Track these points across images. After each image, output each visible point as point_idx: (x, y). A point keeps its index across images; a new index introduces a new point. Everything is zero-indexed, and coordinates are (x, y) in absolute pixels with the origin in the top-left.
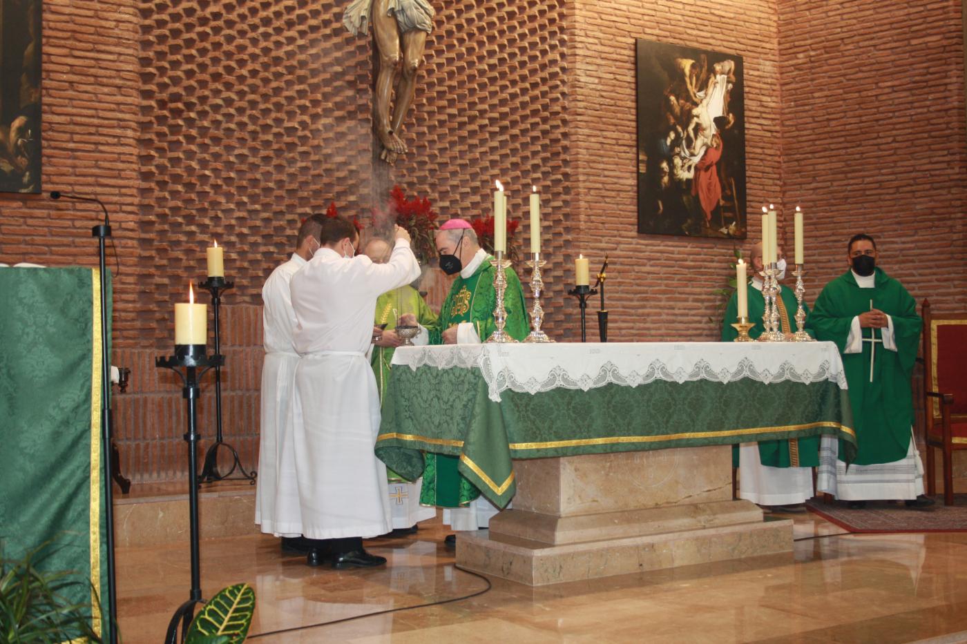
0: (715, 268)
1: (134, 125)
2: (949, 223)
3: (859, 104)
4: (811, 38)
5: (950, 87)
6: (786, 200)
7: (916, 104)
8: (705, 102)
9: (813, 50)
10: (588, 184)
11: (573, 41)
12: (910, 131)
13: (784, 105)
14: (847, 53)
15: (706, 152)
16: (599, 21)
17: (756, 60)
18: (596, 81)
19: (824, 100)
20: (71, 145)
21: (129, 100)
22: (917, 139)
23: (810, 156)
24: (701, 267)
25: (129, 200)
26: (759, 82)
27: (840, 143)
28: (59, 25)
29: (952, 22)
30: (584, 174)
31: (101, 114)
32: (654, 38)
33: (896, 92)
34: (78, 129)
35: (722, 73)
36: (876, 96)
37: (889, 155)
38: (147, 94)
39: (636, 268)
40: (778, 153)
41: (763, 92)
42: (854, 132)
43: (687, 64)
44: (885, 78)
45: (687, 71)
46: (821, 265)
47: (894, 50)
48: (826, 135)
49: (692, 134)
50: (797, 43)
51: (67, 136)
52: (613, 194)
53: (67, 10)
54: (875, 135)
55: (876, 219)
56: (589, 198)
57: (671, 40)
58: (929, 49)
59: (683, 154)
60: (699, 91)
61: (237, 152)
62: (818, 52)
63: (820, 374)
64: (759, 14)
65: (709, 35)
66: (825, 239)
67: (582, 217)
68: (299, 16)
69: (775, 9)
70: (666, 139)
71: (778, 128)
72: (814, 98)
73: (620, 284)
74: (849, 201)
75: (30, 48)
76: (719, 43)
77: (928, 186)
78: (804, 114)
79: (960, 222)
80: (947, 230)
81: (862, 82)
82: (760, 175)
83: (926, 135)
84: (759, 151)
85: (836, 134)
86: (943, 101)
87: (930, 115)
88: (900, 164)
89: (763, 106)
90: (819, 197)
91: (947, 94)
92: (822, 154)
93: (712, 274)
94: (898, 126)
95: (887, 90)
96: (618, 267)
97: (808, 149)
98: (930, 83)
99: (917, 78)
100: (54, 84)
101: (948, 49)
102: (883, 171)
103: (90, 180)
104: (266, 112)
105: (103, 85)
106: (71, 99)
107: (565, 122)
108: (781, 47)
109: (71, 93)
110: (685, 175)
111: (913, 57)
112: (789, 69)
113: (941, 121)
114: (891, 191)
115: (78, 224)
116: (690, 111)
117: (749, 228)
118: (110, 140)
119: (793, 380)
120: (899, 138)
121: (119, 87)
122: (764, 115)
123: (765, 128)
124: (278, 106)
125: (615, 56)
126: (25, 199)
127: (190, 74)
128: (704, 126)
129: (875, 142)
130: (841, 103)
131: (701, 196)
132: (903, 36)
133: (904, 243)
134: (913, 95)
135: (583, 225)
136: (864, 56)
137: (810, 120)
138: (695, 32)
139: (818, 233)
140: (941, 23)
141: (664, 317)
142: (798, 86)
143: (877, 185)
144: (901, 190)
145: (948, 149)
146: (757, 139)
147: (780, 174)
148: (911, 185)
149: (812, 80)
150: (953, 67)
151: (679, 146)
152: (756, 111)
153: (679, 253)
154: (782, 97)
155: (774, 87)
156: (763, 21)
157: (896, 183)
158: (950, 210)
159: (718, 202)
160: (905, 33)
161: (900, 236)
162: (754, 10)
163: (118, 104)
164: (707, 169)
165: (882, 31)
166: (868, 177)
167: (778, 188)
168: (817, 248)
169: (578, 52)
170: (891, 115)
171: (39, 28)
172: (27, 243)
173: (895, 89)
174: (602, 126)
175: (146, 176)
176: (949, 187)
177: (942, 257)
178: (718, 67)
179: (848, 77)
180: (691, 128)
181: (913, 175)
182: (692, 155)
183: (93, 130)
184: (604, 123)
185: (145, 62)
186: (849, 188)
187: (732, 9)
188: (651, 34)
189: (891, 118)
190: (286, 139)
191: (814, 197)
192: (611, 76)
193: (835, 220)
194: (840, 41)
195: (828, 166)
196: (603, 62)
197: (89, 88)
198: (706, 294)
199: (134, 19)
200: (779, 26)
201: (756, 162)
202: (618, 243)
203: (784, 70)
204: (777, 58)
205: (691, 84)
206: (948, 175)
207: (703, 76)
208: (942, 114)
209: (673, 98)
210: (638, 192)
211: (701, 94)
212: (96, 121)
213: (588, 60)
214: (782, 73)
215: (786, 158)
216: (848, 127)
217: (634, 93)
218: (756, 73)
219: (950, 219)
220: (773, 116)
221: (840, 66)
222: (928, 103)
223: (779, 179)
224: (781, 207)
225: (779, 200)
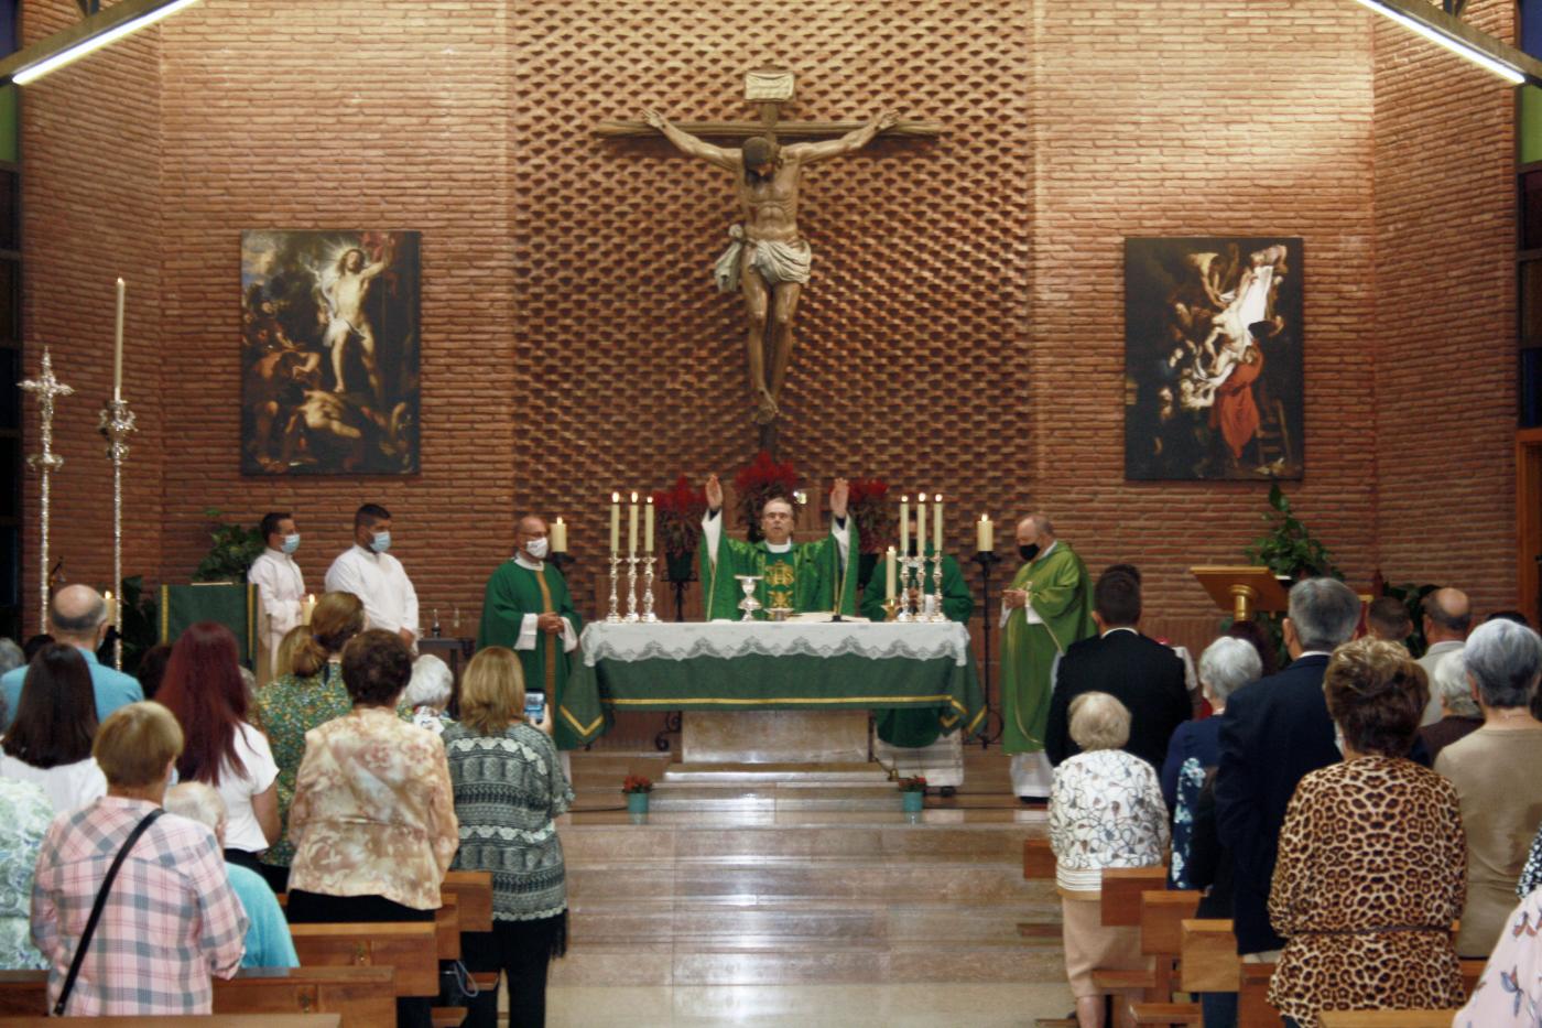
0: (1252, 519)
1: (507, 400)
3: (1433, 298)
4: (1400, 204)
5: (1498, 283)
7: (1475, 303)
8: (1234, 306)
9: (1401, 221)
10: (1050, 424)
11: (1032, 250)
12: (1470, 338)
13: (1377, 294)
14: (1425, 228)
15: (1234, 371)
16: (1072, 221)
17: (1333, 237)
18: (1066, 296)
19: (1407, 290)
20: (448, 425)
21: (503, 377)
22: (1475, 349)
23: (1395, 364)
24: (1228, 519)
25: (502, 474)
26: (1337, 266)
28: (438, 312)
29: (1503, 197)
30: (1044, 412)
31: (477, 393)
32: (1157, 231)
33: (1461, 284)
34: (454, 409)
35: (1265, 264)
36: (1446, 288)
37: (1455, 369)
38: (523, 369)
39: (1122, 523)
40: (1369, 359)
41: (1344, 279)
42: (1429, 336)
43: (1205, 261)
44: (1453, 265)
45: (1205, 268)
47: (1459, 229)
48: (1408, 338)
49: (1211, 349)
50: (1389, 210)
51: (444, 417)
52: (1088, 433)
53: (444, 297)
54: (1444, 341)
55: (1444, 453)
56: (1052, 440)
57: (1185, 230)
58: (1484, 229)
59: (1196, 376)
60: (1225, 291)
61: (614, 419)
62: (1405, 224)
64: (1340, 174)
65: (1249, 214)
67: (1042, 464)
68: (683, 270)
69: (1370, 163)
70: (1168, 359)
71: (1368, 326)
72: (1400, 286)
73: (1097, 543)
74: (1425, 427)
75: (409, 339)
76: (1267, 222)
77: (1482, 412)
78: (1392, 308)
80: (1495, 471)
81: (1436, 268)
82: (1335, 391)
83: (1481, 344)
84: (1334, 359)
85: (1416, 337)
86: (1492, 300)
87: (1485, 318)
88: (1462, 381)
89: (1343, 298)
90: (1403, 421)
91: (1496, 291)
92: (1405, 363)
93: (1249, 526)
94: (1461, 331)
95: (1454, 282)
96: (1095, 522)
97: (1395, 356)
98: (1483, 276)
99: (1474, 268)
100: (433, 368)
101: (1498, 231)
102: (1450, 390)
103: (466, 457)
104: (646, 375)
105: (477, 364)
106: (448, 381)
107: (1021, 352)
108: (1376, 215)
109: (448, 375)
110: (1199, 402)
111: (1472, 239)
112: (1382, 245)
113: (1493, 326)
114: (1455, 417)
115: (455, 500)
116: (1209, 319)
117: (1308, 465)
118: (485, 417)
120: (1462, 347)
121: (493, 365)
122: (1345, 311)
123: (1348, 327)
124: (660, 368)
125: (1095, 262)
126: (407, 479)
127: (566, 344)
128: (1232, 336)
129: (1444, 350)
130: (1420, 295)
131: (1226, 429)
132: (1466, 211)
133: (1464, 486)
134: (1473, 290)
135: (1042, 474)
136: (1438, 234)
137: (1396, 316)
138: (1224, 215)
140: (1494, 196)
141: (1166, 583)
142: (1389, 269)
143: (1445, 408)
144: (1462, 416)
145: (1497, 364)
146: (1330, 344)
147: (1371, 388)
148: (1469, 410)
149: (1399, 262)
150: (1502, 255)
151: (1189, 366)
152: (1330, 306)
153: (1192, 501)
154: (1376, 282)
155: (1364, 270)
156: (1346, 182)
157: (1459, 407)
159: (1255, 433)
162: (1330, 169)
163: (492, 382)
164: (1235, 392)
165: (1449, 202)
166: (1438, 396)
167: (1367, 408)
169: (1039, 264)
170: (1456, 315)
171: (418, 317)
172: (407, 520)
173: (1460, 280)
174: (1072, 351)
175: (523, 450)
176: (1498, 415)
177: (1490, 506)
178: (1258, 257)
179: (1426, 261)
180: (1209, 343)
181: (1472, 396)
182: (1212, 375)
183: (468, 409)
184: (1076, 347)
185: (521, 337)
186: (1425, 410)
187: (1291, 174)
188: (1152, 227)
189: (1456, 319)
190: (669, 401)
191: (1399, 420)
192: (1089, 288)
194: (1420, 212)
195: (1410, 379)
196: (1076, 272)
197: (465, 369)
198: (1236, 552)
199: (509, 296)
200: (1373, 187)
201: (1328, 375)
202: (1096, 493)
203: (1375, 246)
204: (1369, 230)
205: (1212, 284)
206: (1497, 398)
207: (1232, 271)
208: (1493, 317)
209: (1181, 306)
210: (1125, 428)
211: (1229, 295)
212: (470, 400)
213: (1054, 272)
214: (1377, 250)
216: (1425, 328)
217: (1122, 304)
218: (1332, 255)
220: (1361, 310)
221: (1420, 246)
222: (1483, 302)
223: (1371, 395)
224: (1372, 433)
225: (1370, 423)
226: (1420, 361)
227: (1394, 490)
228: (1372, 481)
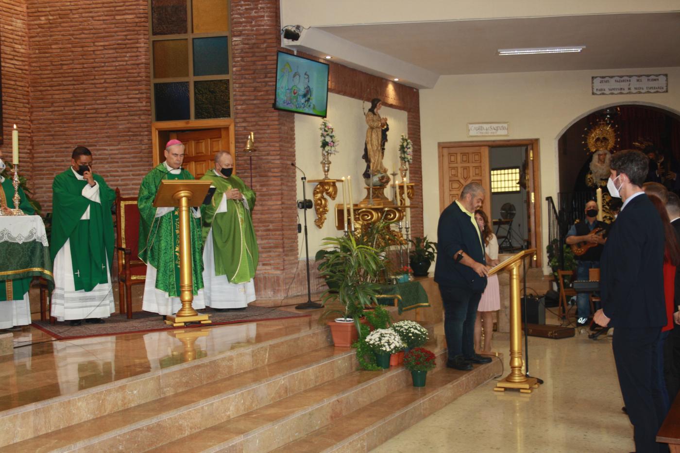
2: (140, 138)
3: (82, 55)
4: (50, 7)
5: (140, 50)
6: (32, 118)
7: (119, 59)
9: (51, 15)
12: (115, 76)
13: (31, 52)
14: (74, 20)
17: (10, 18)
19: (59, 50)
22: (120, 82)
23: (49, 88)
26: (12, 34)
27: (70, 81)
29: (141, 7)
33: (106, 49)
36: (94, 51)
37: (102, 92)
40: (27, 85)
41: (15, 41)
42: (79, 74)
44: (99, 39)
46: (57, 164)
47: (105, 21)
48: (60, 75)
50: (40, 10)
54: (93, 77)
55: (94, 133)
58: (127, 23)
62: (55, 17)
63: (29, 237)
66: (59, 146)
71: (26, 67)
72: (52, 48)
74: (76, 121)
77: (126, 113)
78: (45, 59)
79: (147, 137)
80: (138, 143)
81: (84, 40)
82: (14, 100)
83: (125, 80)
84: (12, 83)
85: (67, 75)
86: (136, 58)
87: (127, 67)
88: (109, 98)
89: (15, 51)
90: (56, 117)
91: (138, 54)
92: (58, 88)
94: (107, 73)
95: (100, 48)
97: (48, 84)
98: (128, 46)
99: (120, 42)
101: (138, 24)
102: (98, 102)
108: (29, 11)
111: (117, 27)
112: (34, 27)
113: (135, 71)
114: (104, 115)
117: (5, 137)
119: (10, 241)
120: (108, 81)
122: (16, 58)
123: (17, 67)
129: (93, 82)
130: (70, 53)
132: (110, 13)
133: (111, 150)
134: (117, 53)
136: (86, 23)
137: (49, 64)
139: (55, 142)
140: (135, 7)
142: (41, 39)
143: (94, 111)
144: (109, 115)
145: (139, 90)
146: (11, 74)
147: (28, 100)
148: (116, 112)
149: (51, 36)
150: (142, 36)
152: (10, 55)
154: (30, 46)
155: (24, 39)
157: (106, 110)
158: (140, 129)
160: (112, 11)
161: (109, 145)
165: (97, 8)
166: (88, 105)
167: (27, 110)
168: (54, 152)
170: (103, 64)
173: (106, 47)
176: (140, 115)
177: (136, 160)
179: (75, 36)
181: (117, 105)
186: (76, 112)
189: (103, 67)
191: (52, 117)
193: (67, 133)
194: (69, 12)
195: (62, 96)
201: (10, 91)
203: (31, 27)
204: (26, 18)
206: (139, 107)
208: (135, 66)
214: (29, 29)
215: (33, 89)
216: (75, 70)
218: (10, 27)
219: (140, 135)
220: (23, 59)
221: (70, 29)
222: (126, 59)
223: (28, 103)
224: (29, 123)
225: (28, 118)
226: (72, 87)
227: (47, 152)
228: (30, 147)
